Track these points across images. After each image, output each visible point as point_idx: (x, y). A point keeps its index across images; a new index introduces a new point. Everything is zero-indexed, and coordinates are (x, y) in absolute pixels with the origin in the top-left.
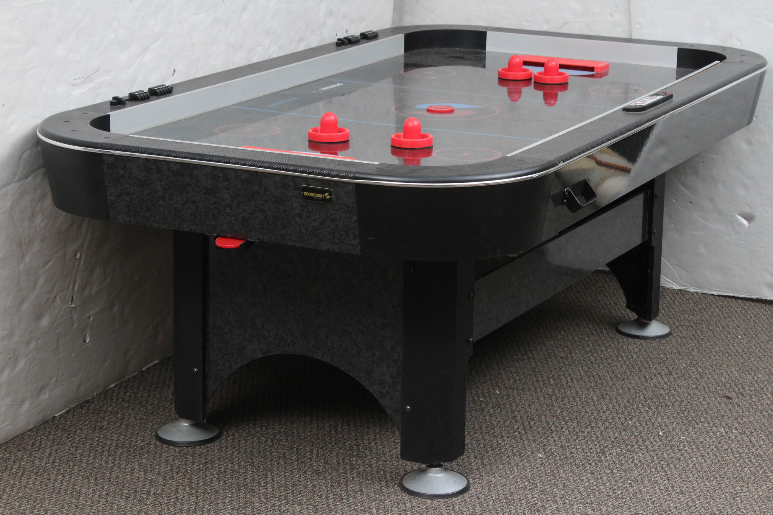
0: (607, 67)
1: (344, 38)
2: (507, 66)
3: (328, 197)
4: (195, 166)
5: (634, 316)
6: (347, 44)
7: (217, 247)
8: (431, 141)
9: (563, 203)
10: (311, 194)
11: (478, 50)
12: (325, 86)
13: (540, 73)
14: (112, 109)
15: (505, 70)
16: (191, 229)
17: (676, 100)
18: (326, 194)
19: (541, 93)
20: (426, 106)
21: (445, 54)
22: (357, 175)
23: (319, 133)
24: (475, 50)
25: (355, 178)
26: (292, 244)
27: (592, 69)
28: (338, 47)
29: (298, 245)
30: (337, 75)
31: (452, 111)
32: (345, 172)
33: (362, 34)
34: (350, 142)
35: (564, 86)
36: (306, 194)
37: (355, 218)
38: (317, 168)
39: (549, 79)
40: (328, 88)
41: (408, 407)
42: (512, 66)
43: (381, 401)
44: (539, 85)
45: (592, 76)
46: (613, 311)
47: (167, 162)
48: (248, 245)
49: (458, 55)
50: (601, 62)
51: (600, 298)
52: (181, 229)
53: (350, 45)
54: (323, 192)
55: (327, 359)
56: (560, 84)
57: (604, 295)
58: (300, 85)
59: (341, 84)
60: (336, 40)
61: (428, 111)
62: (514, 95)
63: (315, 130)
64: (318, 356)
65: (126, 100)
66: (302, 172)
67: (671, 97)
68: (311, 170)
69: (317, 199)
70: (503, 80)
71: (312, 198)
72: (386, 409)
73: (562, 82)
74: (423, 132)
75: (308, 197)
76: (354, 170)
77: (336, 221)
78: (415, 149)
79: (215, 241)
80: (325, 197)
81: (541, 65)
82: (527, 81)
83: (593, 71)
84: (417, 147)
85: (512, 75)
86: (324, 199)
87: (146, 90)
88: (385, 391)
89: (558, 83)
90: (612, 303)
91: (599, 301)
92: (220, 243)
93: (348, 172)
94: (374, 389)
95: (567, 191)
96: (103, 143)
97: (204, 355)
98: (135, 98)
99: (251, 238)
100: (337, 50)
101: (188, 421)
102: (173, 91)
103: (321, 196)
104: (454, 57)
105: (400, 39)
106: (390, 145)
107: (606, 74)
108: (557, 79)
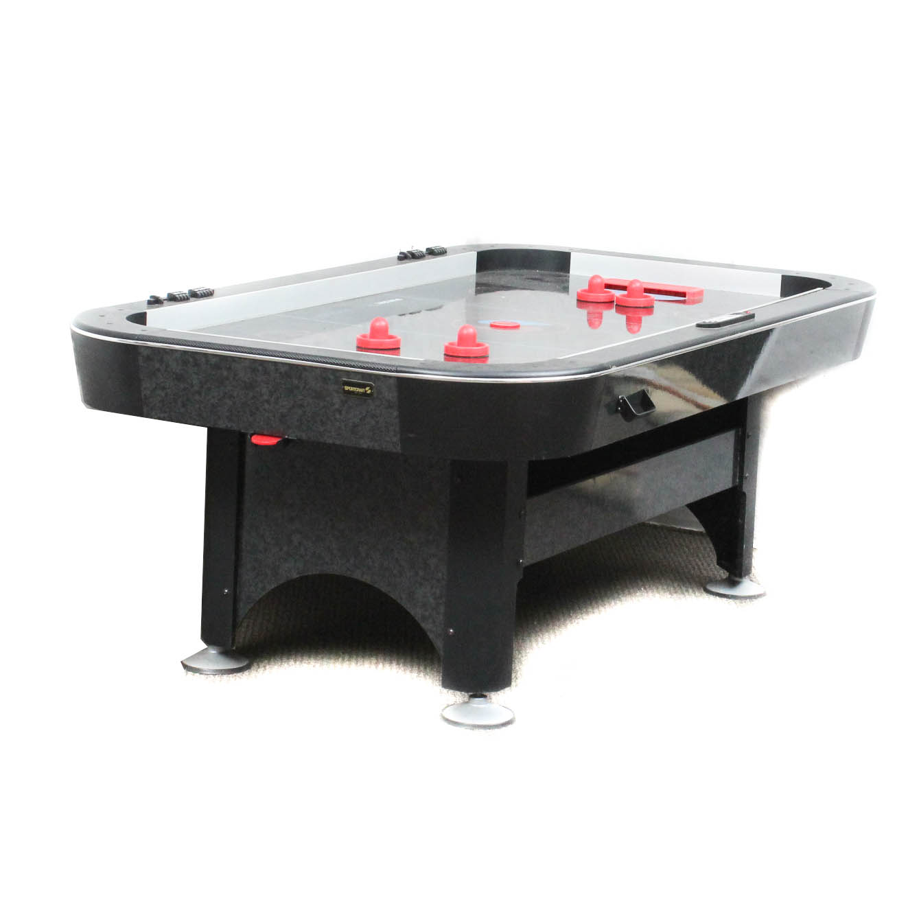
0: (701, 293)
1: (408, 252)
2: (586, 287)
3: (369, 392)
4: (233, 358)
5: (724, 574)
6: (410, 259)
7: (253, 444)
8: (486, 350)
9: (617, 411)
10: (352, 389)
11: (562, 273)
12: (381, 301)
13: (624, 296)
14: (148, 308)
15: (585, 291)
16: (227, 426)
17: (757, 319)
18: (367, 388)
19: (623, 318)
20: (489, 322)
21: (522, 275)
22: (399, 369)
23: (368, 339)
24: (557, 273)
25: (397, 372)
26: (331, 442)
27: (683, 294)
28: (400, 262)
29: (338, 442)
30: (397, 291)
31: (517, 327)
32: (387, 365)
33: (427, 249)
34: (401, 349)
35: (649, 309)
36: (347, 388)
37: (395, 414)
38: (359, 362)
39: (632, 301)
40: (385, 302)
41: (451, 631)
42: (592, 286)
43: (423, 625)
44: (621, 308)
45: (684, 302)
46: (704, 572)
47: (206, 355)
48: (286, 442)
49: (537, 277)
50: (694, 288)
51: (691, 559)
52: (217, 426)
53: (414, 260)
54: (364, 386)
55: (367, 579)
56: (644, 308)
57: (697, 556)
58: (354, 299)
59: (401, 300)
60: (398, 254)
61: (492, 326)
62: (594, 321)
63: (364, 336)
64: (357, 575)
65: (164, 300)
66: (344, 365)
67: (752, 316)
68: (353, 364)
69: (358, 394)
70: (582, 302)
71: (353, 392)
72: (428, 633)
73: (646, 305)
74: (478, 341)
75: (349, 392)
76: (397, 364)
77: (377, 417)
78: (469, 357)
79: (251, 437)
80: (366, 391)
81: (624, 288)
82: (609, 303)
83: (685, 297)
84: (472, 356)
85: (592, 296)
86: (365, 394)
87: (186, 291)
88: (427, 613)
89: (642, 306)
90: (705, 564)
91: (690, 561)
92: (256, 440)
93: (390, 366)
94: (416, 612)
95: (622, 398)
96: (140, 335)
97: (236, 575)
98: (173, 298)
99: (288, 436)
100: (398, 264)
101: (215, 647)
102: (214, 295)
103: (361, 390)
104: (531, 279)
105: (473, 257)
106: (443, 353)
107: (699, 301)
108: (641, 301)
